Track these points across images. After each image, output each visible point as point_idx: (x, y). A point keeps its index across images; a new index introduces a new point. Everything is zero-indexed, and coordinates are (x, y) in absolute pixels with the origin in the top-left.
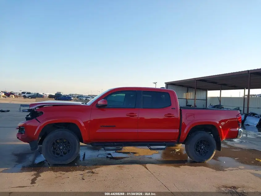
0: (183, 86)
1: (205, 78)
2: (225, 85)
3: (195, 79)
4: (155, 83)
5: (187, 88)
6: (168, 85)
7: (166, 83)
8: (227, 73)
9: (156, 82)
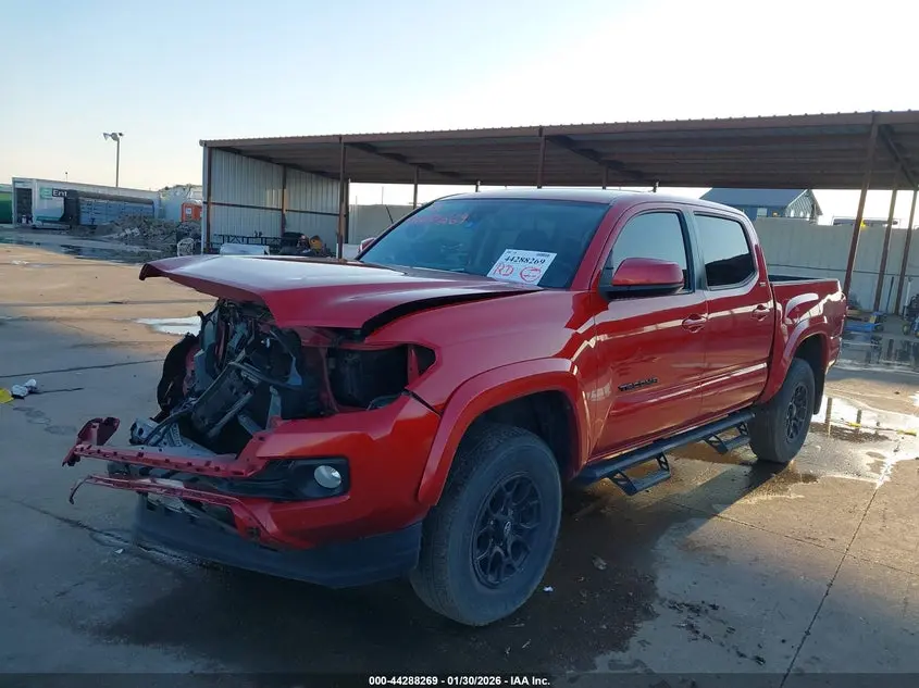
0: (269, 160)
1: (382, 139)
2: (427, 166)
3: (340, 137)
4: (114, 137)
5: (281, 168)
6: (214, 151)
7: (204, 143)
8: (469, 128)
9: (117, 132)
